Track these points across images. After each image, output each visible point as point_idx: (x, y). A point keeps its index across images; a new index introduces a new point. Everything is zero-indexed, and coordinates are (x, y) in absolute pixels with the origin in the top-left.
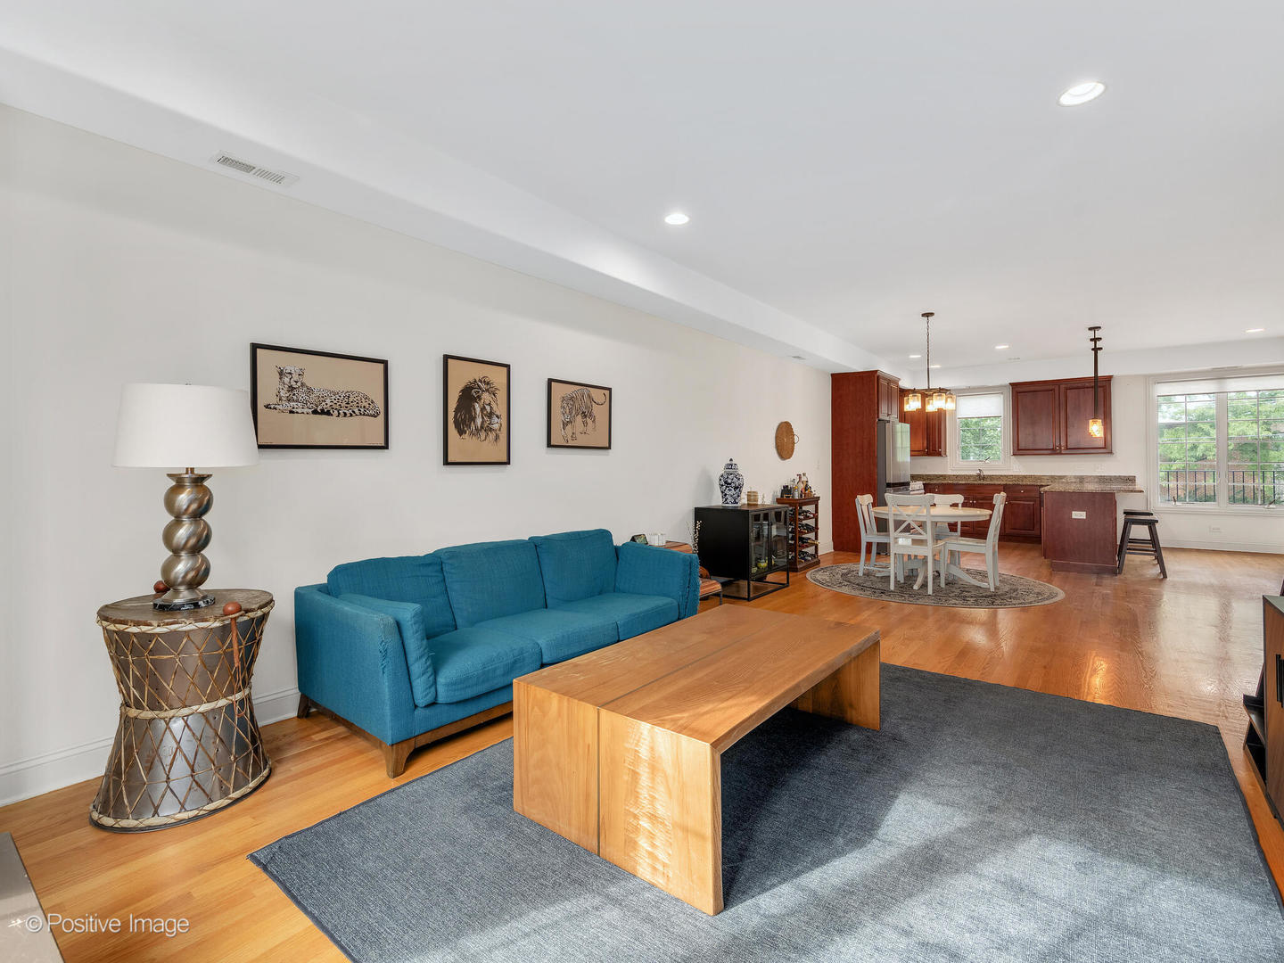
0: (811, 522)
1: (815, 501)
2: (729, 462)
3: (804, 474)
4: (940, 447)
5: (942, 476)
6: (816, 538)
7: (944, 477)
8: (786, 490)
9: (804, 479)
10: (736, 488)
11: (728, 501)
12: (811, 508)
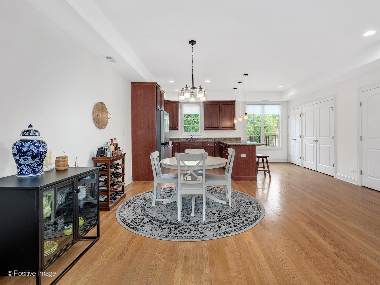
0: (120, 171)
1: (122, 157)
2: (28, 129)
3: (115, 139)
4: (177, 126)
5: (177, 138)
6: (123, 181)
7: (178, 139)
8: (101, 151)
9: (114, 142)
10: (34, 157)
11: (24, 171)
12: (120, 162)
